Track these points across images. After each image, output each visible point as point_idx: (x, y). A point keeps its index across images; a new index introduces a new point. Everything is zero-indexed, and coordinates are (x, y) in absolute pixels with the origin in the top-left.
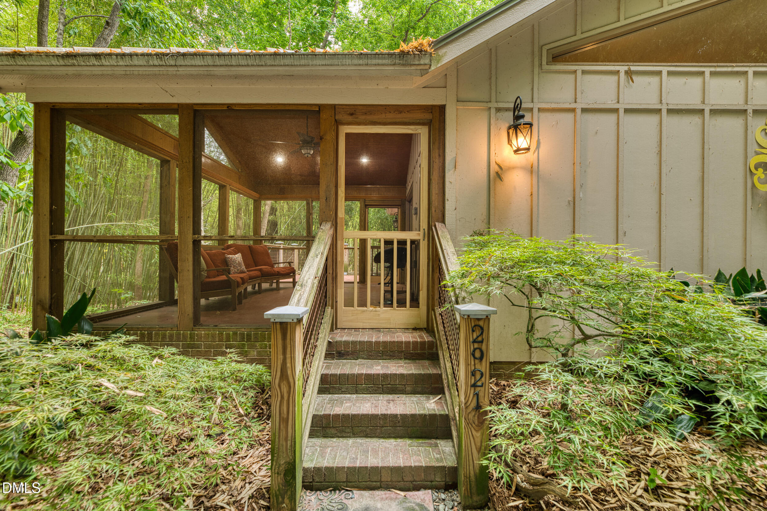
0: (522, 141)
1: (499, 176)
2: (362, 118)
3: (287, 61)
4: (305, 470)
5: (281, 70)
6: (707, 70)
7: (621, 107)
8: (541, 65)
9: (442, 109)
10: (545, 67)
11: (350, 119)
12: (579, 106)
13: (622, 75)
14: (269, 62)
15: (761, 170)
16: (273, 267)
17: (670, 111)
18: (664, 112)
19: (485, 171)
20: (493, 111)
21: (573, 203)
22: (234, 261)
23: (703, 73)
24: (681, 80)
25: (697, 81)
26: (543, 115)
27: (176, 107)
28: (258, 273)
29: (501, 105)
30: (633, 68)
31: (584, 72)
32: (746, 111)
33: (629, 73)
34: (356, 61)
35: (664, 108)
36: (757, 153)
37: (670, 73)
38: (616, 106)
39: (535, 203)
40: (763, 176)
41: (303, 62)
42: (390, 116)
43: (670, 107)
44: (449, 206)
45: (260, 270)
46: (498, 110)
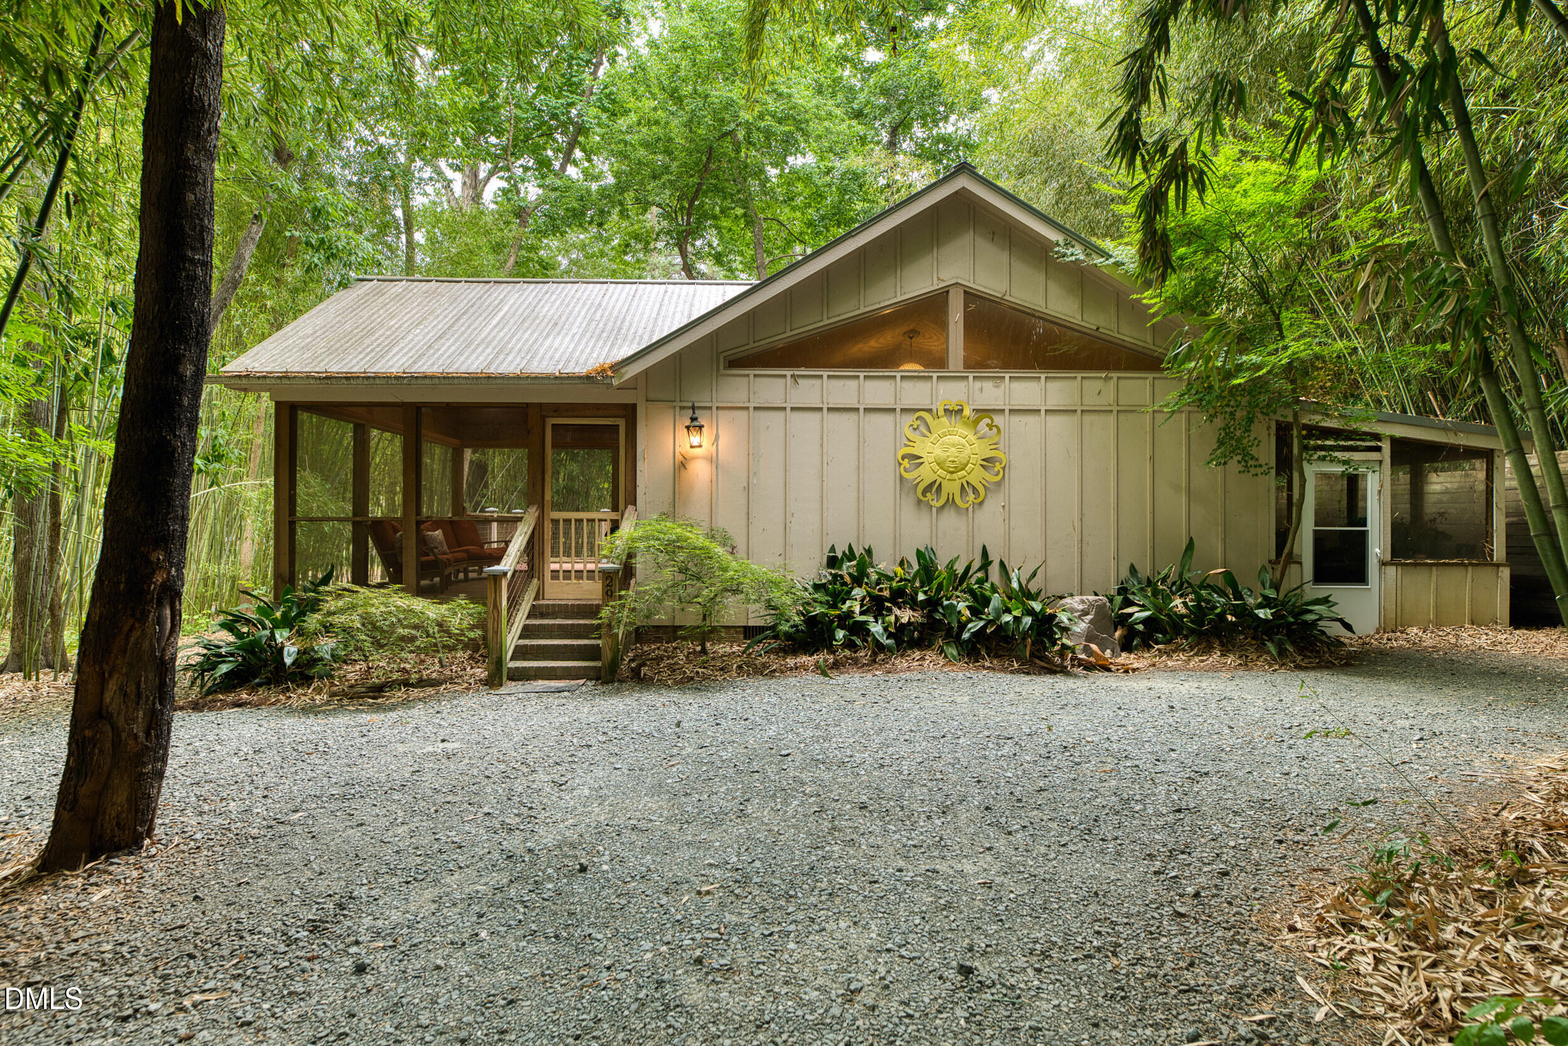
1: (683, 465)
4: (509, 669)
6: (862, 375)
7: (788, 405)
8: (718, 370)
9: (634, 406)
10: (722, 371)
12: (752, 405)
13: (789, 378)
15: (906, 460)
16: (482, 547)
17: (831, 410)
18: (825, 410)
19: (672, 461)
20: (677, 409)
21: (747, 489)
22: (434, 539)
23: (858, 377)
24: (841, 382)
25: (853, 384)
26: (721, 412)
28: (464, 555)
29: (685, 404)
30: (797, 373)
31: (755, 376)
32: (895, 409)
33: (794, 377)
35: (825, 406)
36: (906, 446)
37: (829, 377)
38: (784, 405)
39: (714, 488)
40: (908, 466)
43: (831, 406)
44: (640, 491)
45: (467, 551)
46: (682, 408)
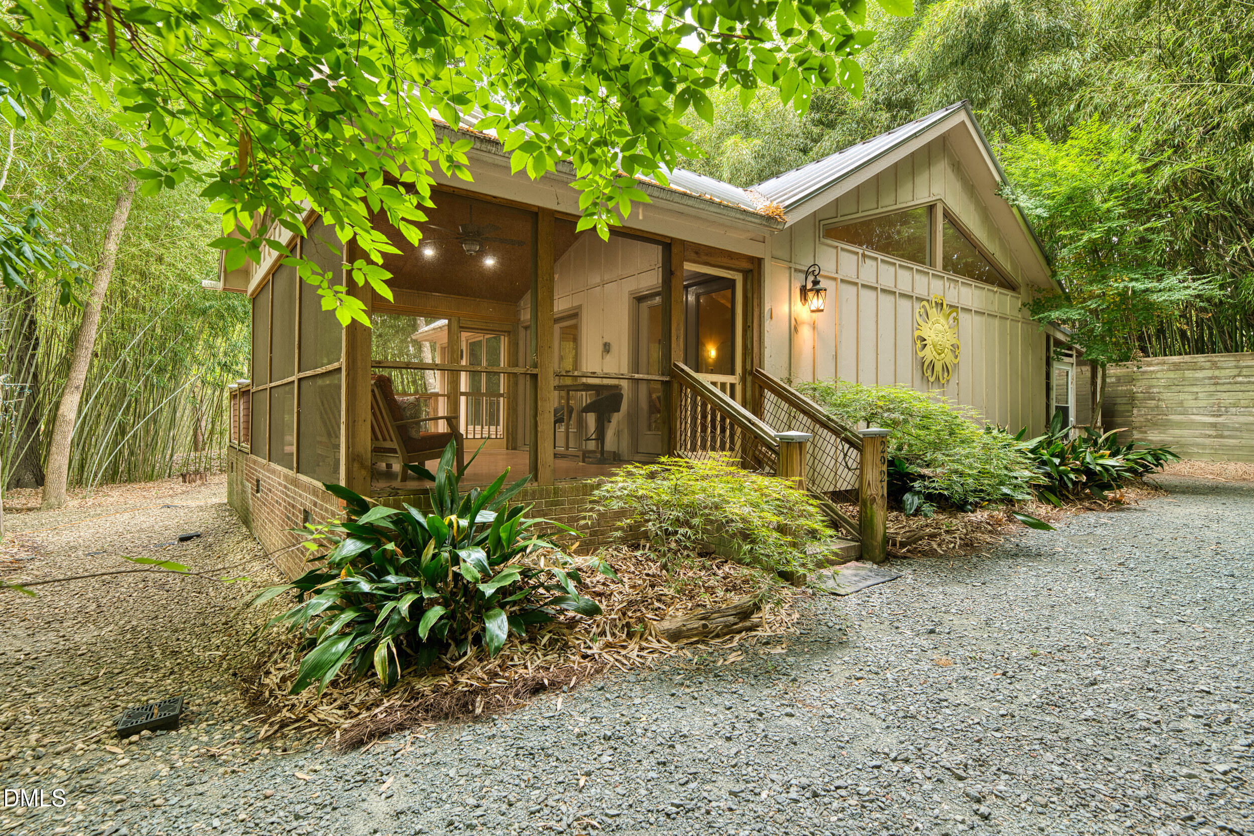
0: (815, 302)
1: (796, 328)
2: (705, 258)
3: (690, 202)
5: (676, 207)
6: (898, 263)
8: (819, 237)
9: (762, 262)
10: (822, 239)
11: (693, 256)
12: (839, 277)
13: (860, 256)
14: (677, 199)
15: (919, 341)
17: (883, 291)
18: (879, 290)
19: (788, 324)
20: (792, 271)
21: (836, 357)
23: (895, 264)
24: (886, 267)
25: (892, 269)
27: (536, 210)
29: (798, 267)
30: (866, 253)
31: (842, 249)
32: (912, 297)
33: (864, 255)
34: (738, 216)
35: (879, 287)
36: (918, 329)
37: (881, 260)
38: (857, 281)
40: (920, 346)
41: (702, 206)
42: (725, 261)
43: (882, 287)
44: (766, 353)
46: (795, 270)
